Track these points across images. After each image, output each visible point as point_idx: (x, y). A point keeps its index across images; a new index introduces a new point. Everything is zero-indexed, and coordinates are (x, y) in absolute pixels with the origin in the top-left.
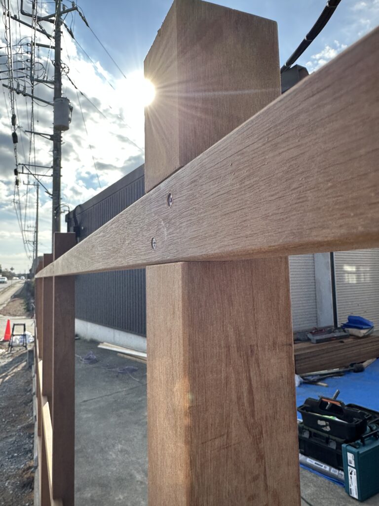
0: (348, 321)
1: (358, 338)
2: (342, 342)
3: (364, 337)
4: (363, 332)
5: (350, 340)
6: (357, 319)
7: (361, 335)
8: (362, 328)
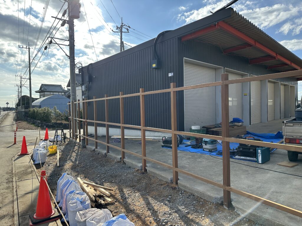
0: (233, 120)
1: (238, 126)
2: (234, 128)
3: (241, 126)
4: (240, 124)
5: (235, 127)
6: (237, 119)
7: (240, 125)
8: (240, 122)
